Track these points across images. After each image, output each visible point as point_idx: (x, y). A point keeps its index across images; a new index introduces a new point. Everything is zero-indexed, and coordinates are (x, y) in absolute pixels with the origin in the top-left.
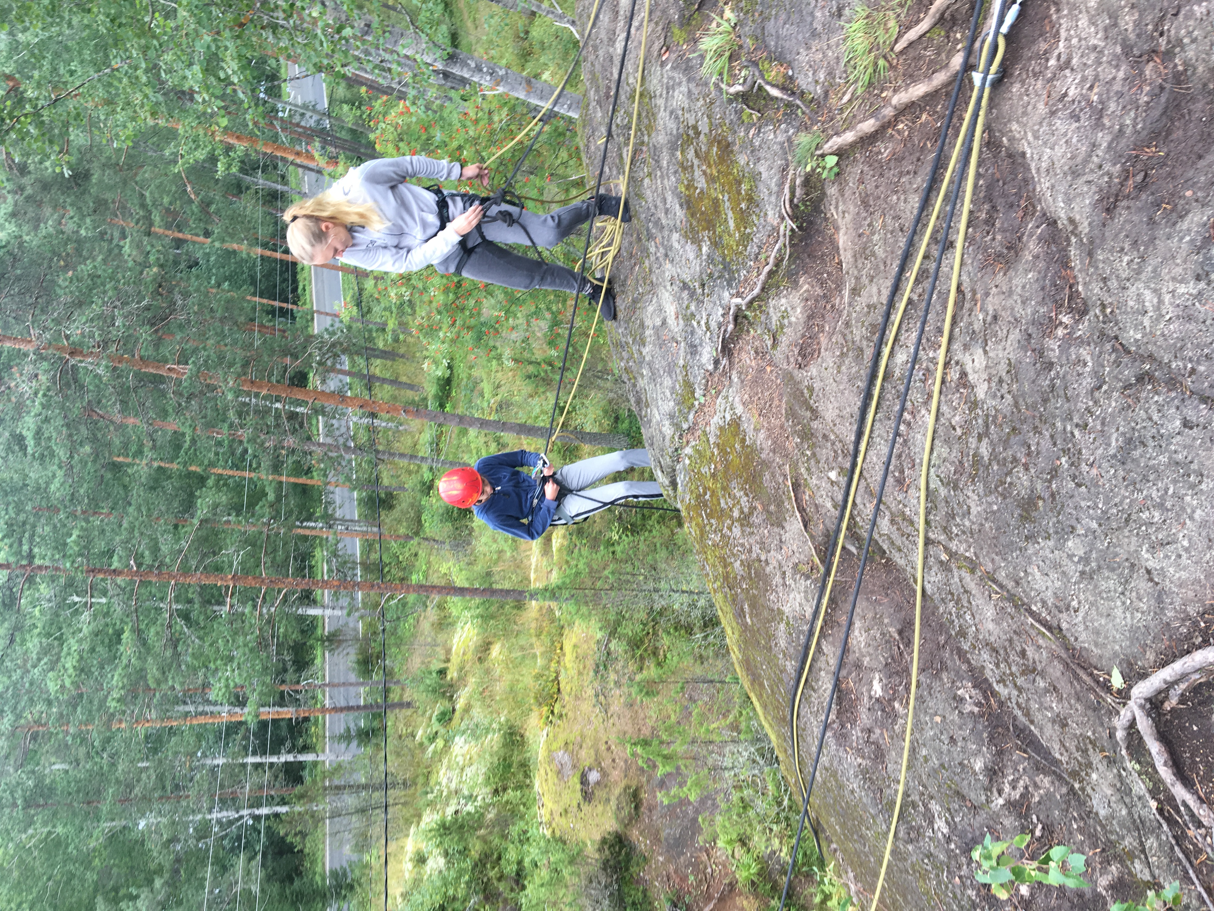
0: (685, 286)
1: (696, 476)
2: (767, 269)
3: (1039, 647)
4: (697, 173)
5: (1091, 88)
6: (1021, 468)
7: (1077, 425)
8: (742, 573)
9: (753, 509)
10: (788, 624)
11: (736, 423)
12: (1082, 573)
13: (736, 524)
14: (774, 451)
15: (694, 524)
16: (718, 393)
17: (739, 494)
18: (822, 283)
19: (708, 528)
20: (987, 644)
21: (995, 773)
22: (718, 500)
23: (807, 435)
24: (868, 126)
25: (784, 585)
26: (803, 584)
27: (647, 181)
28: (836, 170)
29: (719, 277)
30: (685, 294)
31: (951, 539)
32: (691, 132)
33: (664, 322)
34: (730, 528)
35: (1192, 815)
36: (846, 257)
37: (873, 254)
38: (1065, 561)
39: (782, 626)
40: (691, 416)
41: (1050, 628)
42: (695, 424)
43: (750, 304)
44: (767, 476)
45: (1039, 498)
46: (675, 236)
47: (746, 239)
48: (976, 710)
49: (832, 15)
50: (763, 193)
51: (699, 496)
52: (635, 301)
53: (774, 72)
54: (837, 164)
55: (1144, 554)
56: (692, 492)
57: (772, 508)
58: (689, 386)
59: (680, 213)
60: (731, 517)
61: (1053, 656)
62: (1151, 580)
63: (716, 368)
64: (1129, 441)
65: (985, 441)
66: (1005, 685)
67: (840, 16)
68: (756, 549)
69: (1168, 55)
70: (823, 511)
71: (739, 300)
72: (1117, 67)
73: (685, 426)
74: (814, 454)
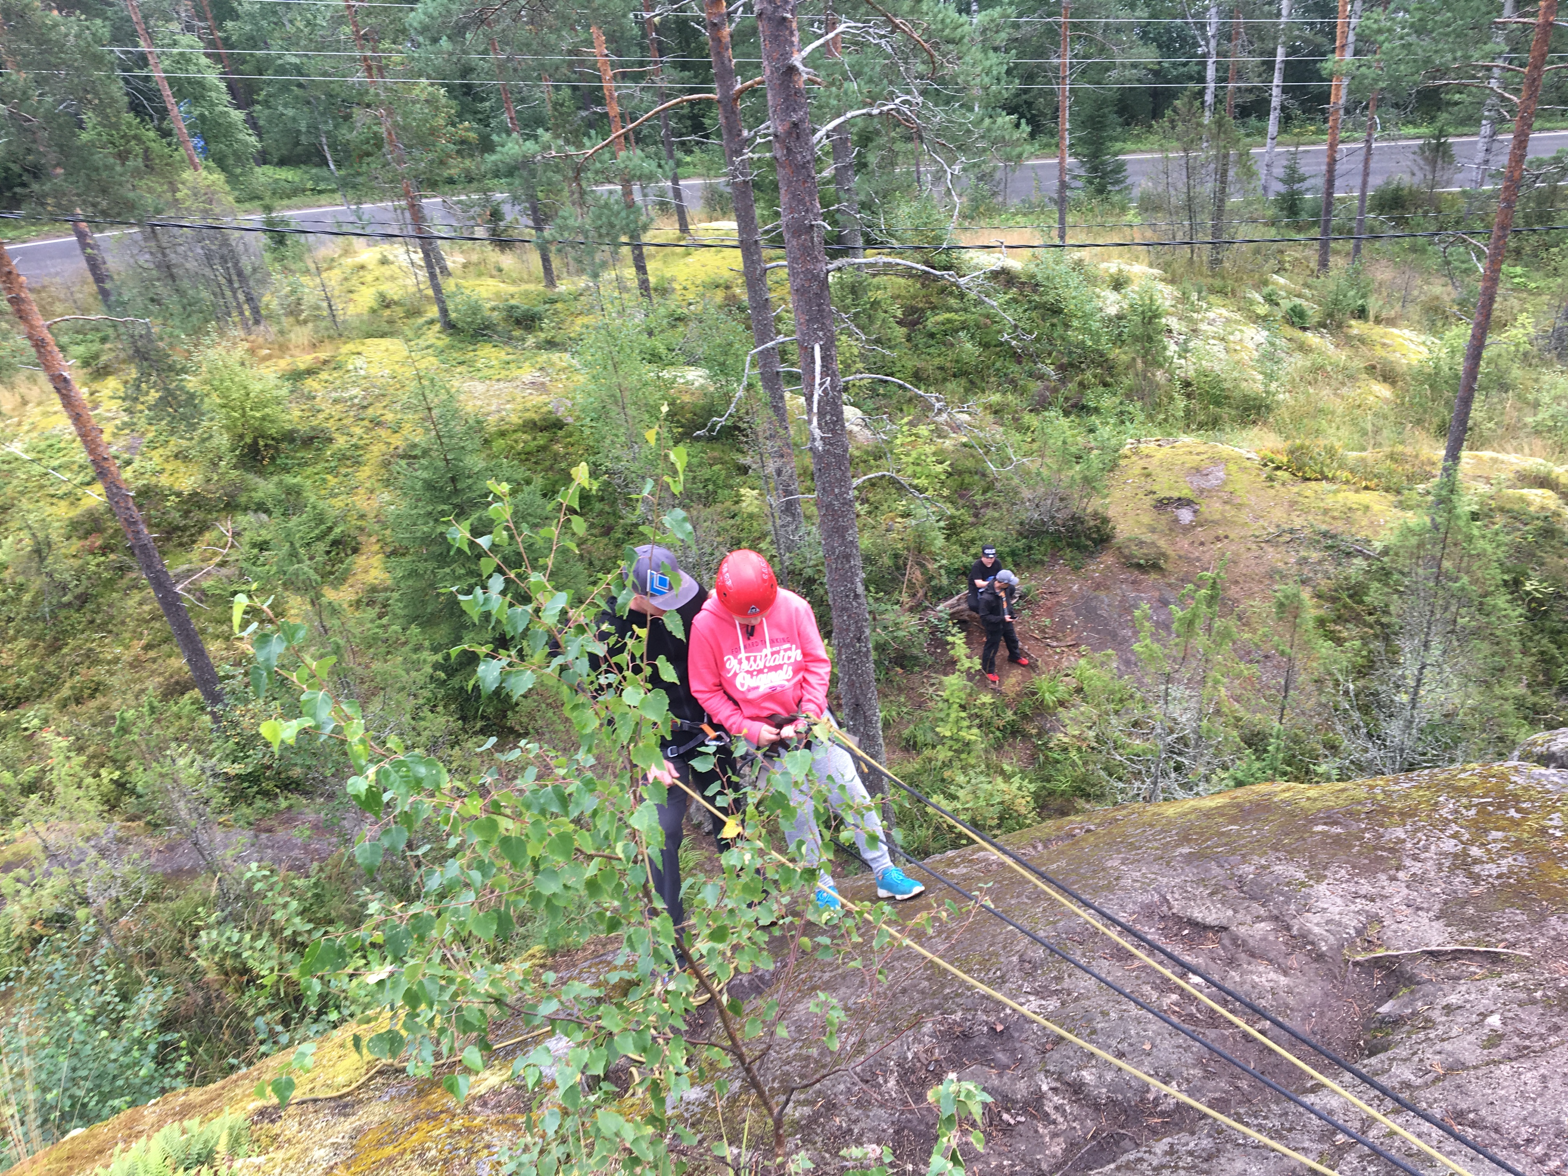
1: (1549, 803)
8: (1387, 837)
9: (1476, 879)
10: (1303, 884)
13: (1460, 847)
15: (1476, 779)
17: (1506, 863)
19: (1464, 801)
20: (1218, 1151)
21: (1076, 1093)
22: (1503, 829)
25: (1357, 895)
26: (1352, 923)
34: (1455, 836)
39: (1301, 875)
44: (1521, 918)
56: (1526, 789)
57: (1470, 910)
66: (1166, 1153)
74: (1534, 1002)
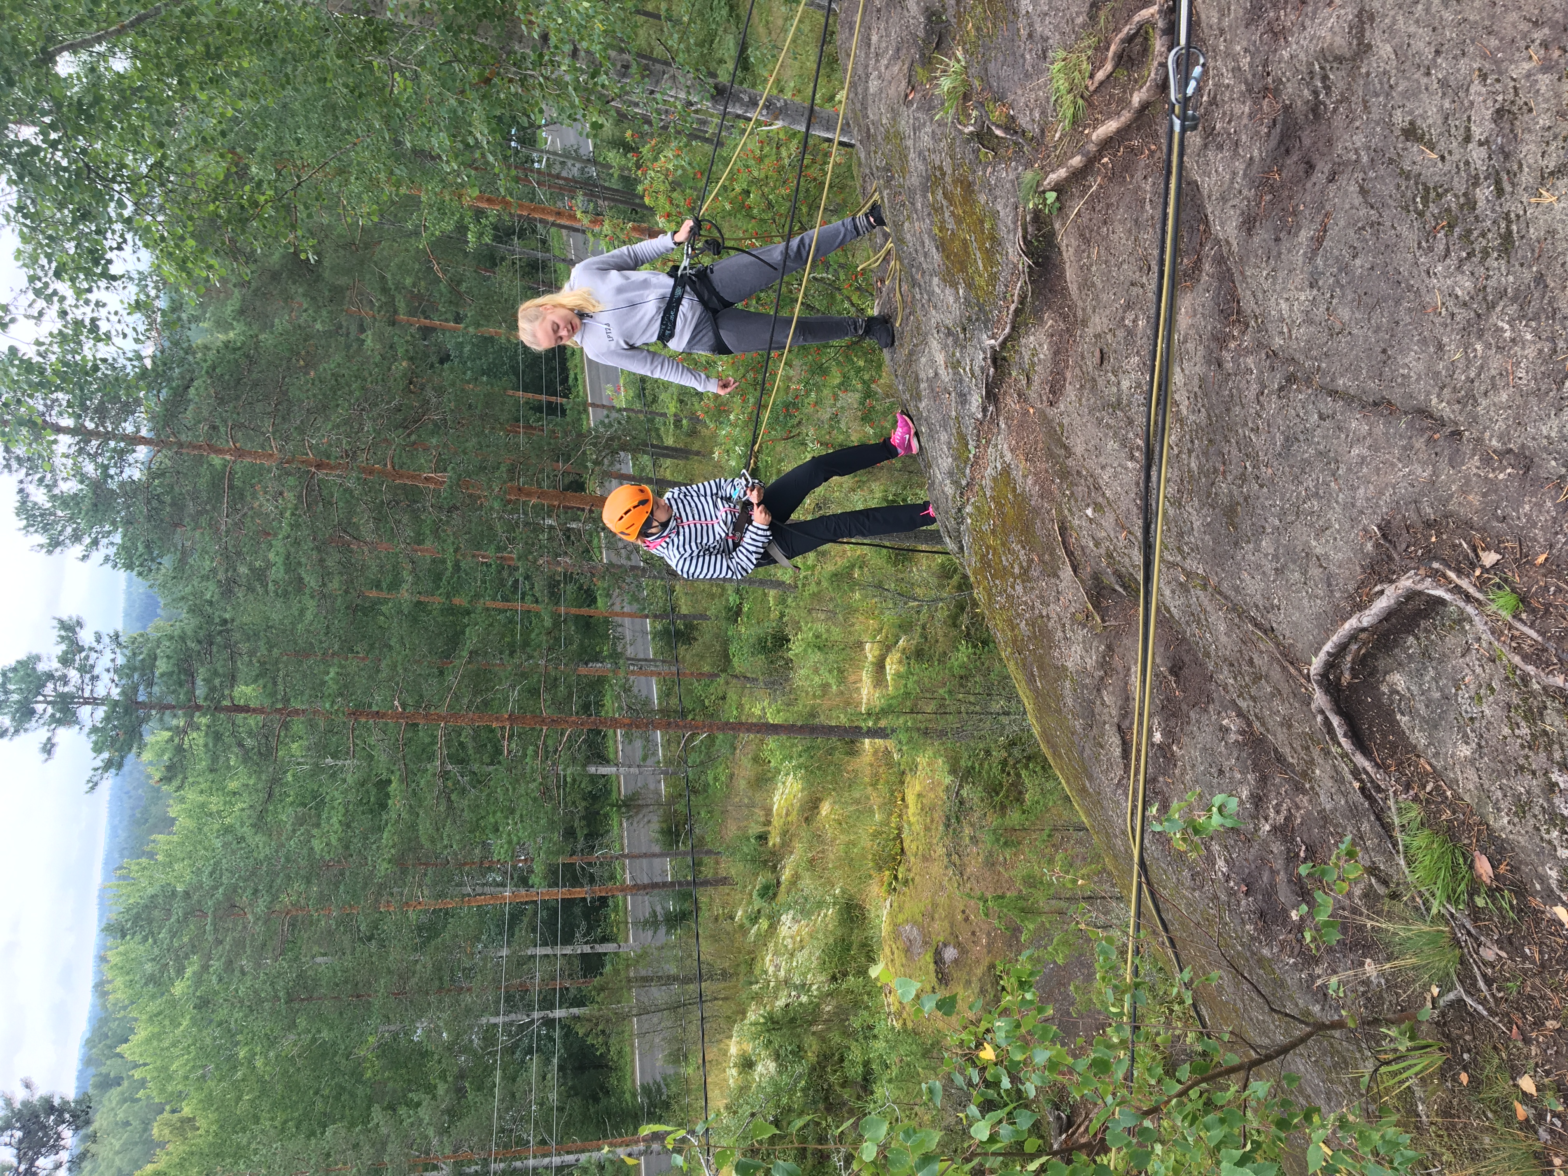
0: (949, 333)
1: (979, 536)
2: (1013, 307)
3: (1261, 652)
4: (947, 214)
5: (1229, 122)
6: (1221, 478)
7: (1252, 430)
8: (1027, 633)
9: (1030, 561)
10: (1072, 680)
11: (1006, 470)
12: (1276, 569)
13: (1018, 581)
14: (1042, 496)
15: (981, 588)
16: (988, 442)
17: (1016, 547)
18: (1065, 318)
19: (994, 590)
21: (1260, 799)
22: (1000, 558)
23: (1064, 474)
24: (1077, 161)
25: (1066, 638)
26: (1082, 633)
27: (906, 224)
28: (1057, 205)
29: (977, 320)
30: (950, 341)
31: (1184, 558)
32: (938, 173)
33: (936, 374)
34: (1013, 587)
35: (1372, 781)
36: (1073, 288)
37: (1093, 284)
38: (1264, 562)
39: (1068, 684)
40: (968, 471)
41: (1265, 632)
42: (973, 479)
43: (1003, 345)
44: (1038, 524)
45: (1238, 504)
46: (936, 280)
47: (993, 278)
48: (1240, 738)
49: (1038, 57)
50: (1003, 232)
51: (983, 556)
52: (911, 354)
53: (997, 114)
54: (1058, 198)
55: (1314, 543)
56: (976, 554)
57: (1046, 557)
58: (962, 439)
59: (936, 256)
60: (1013, 574)
61: (1273, 658)
62: (1321, 566)
63: (985, 416)
64: (1287, 439)
65: (1194, 455)
67: (1045, 58)
68: (1037, 604)
69: (1276, 93)
70: (1088, 551)
71: (993, 342)
72: (1244, 103)
73: (964, 483)
74: (1072, 493)
